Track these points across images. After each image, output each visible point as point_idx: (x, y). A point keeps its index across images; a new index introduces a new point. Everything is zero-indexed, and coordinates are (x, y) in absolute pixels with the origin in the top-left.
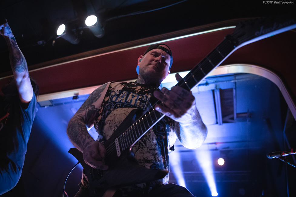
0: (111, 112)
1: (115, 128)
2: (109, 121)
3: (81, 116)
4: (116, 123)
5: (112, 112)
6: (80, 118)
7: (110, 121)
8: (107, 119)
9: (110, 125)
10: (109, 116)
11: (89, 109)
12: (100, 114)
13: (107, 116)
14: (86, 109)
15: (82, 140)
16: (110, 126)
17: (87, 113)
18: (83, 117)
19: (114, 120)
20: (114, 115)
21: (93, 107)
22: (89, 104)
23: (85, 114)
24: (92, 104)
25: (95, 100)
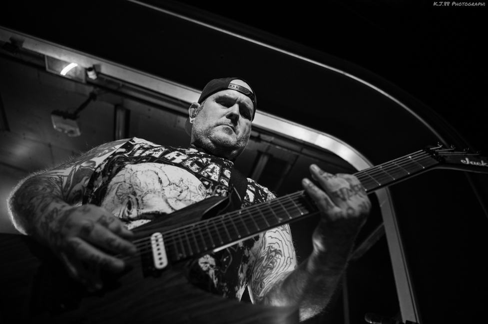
0: (124, 167)
1: (129, 197)
2: (117, 183)
4: (132, 186)
5: (126, 167)
7: (119, 184)
8: (114, 180)
9: (119, 191)
10: (120, 173)
12: (100, 173)
13: (114, 175)
14: (76, 166)
15: (41, 205)
16: (118, 194)
17: (73, 173)
18: (62, 177)
19: (129, 181)
20: (130, 171)
21: (91, 165)
22: (85, 158)
23: (68, 174)
24: (91, 160)
25: (100, 154)
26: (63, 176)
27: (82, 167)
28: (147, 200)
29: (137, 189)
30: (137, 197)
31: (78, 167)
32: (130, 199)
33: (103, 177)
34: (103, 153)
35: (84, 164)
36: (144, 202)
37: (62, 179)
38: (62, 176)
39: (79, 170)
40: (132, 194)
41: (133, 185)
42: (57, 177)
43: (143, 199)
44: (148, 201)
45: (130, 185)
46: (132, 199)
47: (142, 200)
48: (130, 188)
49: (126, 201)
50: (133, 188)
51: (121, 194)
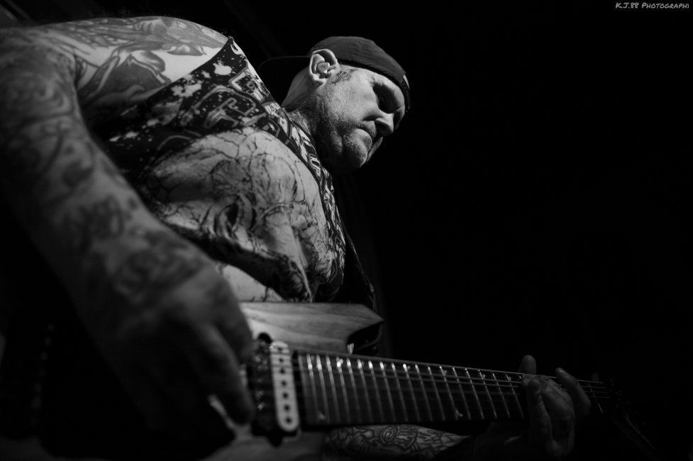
1: (238, 198)
2: (218, 152)
3: (76, 56)
4: (250, 180)
5: (244, 131)
6: (70, 61)
8: (213, 141)
9: (220, 172)
10: (228, 135)
11: (130, 57)
16: (215, 176)
17: (112, 66)
18: (84, 65)
19: (246, 164)
20: (252, 147)
21: (156, 65)
22: (140, 42)
23: (100, 63)
24: (155, 52)
25: (173, 48)
26: (88, 63)
27: (133, 61)
28: (274, 224)
29: (259, 192)
30: (256, 209)
31: (124, 56)
32: (239, 203)
33: (181, 109)
34: (180, 48)
35: (139, 56)
36: (267, 225)
37: (81, 67)
38: (84, 60)
39: (125, 64)
40: (247, 196)
41: (253, 179)
42: (72, 59)
43: (267, 218)
44: (276, 229)
45: (247, 174)
46: (243, 204)
47: (264, 218)
48: (244, 180)
49: (230, 201)
50: (252, 186)
51: (222, 180)
